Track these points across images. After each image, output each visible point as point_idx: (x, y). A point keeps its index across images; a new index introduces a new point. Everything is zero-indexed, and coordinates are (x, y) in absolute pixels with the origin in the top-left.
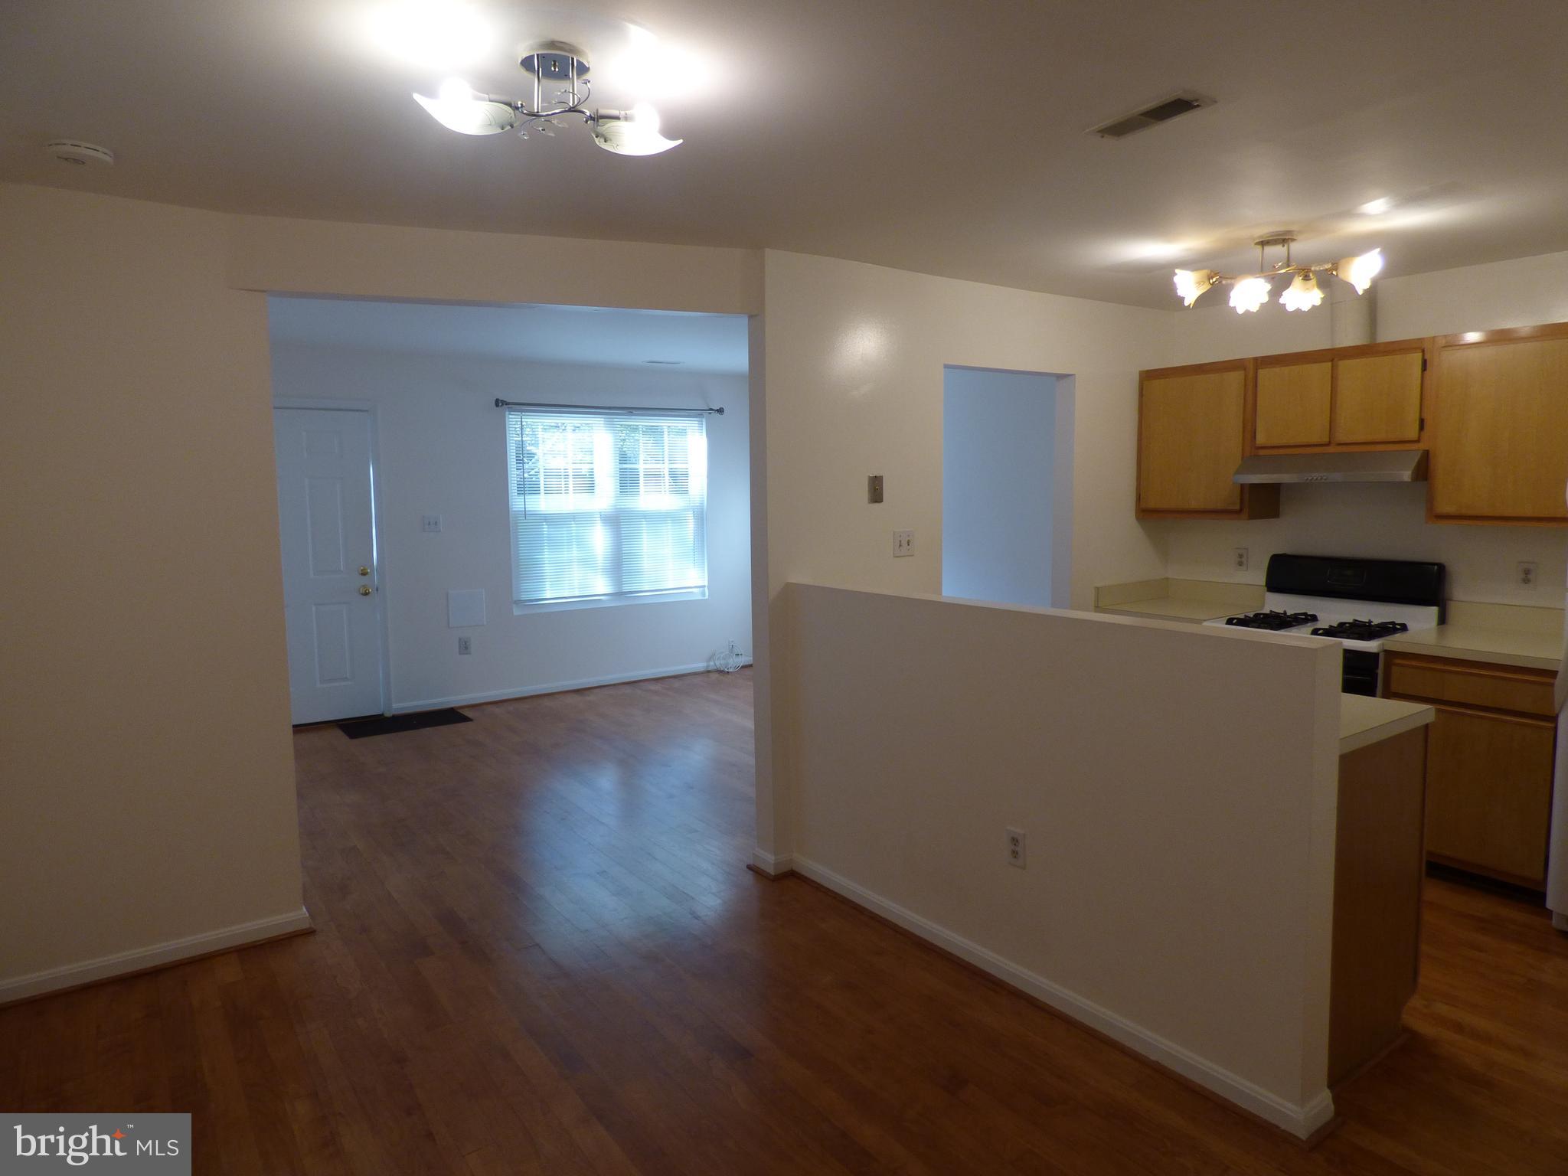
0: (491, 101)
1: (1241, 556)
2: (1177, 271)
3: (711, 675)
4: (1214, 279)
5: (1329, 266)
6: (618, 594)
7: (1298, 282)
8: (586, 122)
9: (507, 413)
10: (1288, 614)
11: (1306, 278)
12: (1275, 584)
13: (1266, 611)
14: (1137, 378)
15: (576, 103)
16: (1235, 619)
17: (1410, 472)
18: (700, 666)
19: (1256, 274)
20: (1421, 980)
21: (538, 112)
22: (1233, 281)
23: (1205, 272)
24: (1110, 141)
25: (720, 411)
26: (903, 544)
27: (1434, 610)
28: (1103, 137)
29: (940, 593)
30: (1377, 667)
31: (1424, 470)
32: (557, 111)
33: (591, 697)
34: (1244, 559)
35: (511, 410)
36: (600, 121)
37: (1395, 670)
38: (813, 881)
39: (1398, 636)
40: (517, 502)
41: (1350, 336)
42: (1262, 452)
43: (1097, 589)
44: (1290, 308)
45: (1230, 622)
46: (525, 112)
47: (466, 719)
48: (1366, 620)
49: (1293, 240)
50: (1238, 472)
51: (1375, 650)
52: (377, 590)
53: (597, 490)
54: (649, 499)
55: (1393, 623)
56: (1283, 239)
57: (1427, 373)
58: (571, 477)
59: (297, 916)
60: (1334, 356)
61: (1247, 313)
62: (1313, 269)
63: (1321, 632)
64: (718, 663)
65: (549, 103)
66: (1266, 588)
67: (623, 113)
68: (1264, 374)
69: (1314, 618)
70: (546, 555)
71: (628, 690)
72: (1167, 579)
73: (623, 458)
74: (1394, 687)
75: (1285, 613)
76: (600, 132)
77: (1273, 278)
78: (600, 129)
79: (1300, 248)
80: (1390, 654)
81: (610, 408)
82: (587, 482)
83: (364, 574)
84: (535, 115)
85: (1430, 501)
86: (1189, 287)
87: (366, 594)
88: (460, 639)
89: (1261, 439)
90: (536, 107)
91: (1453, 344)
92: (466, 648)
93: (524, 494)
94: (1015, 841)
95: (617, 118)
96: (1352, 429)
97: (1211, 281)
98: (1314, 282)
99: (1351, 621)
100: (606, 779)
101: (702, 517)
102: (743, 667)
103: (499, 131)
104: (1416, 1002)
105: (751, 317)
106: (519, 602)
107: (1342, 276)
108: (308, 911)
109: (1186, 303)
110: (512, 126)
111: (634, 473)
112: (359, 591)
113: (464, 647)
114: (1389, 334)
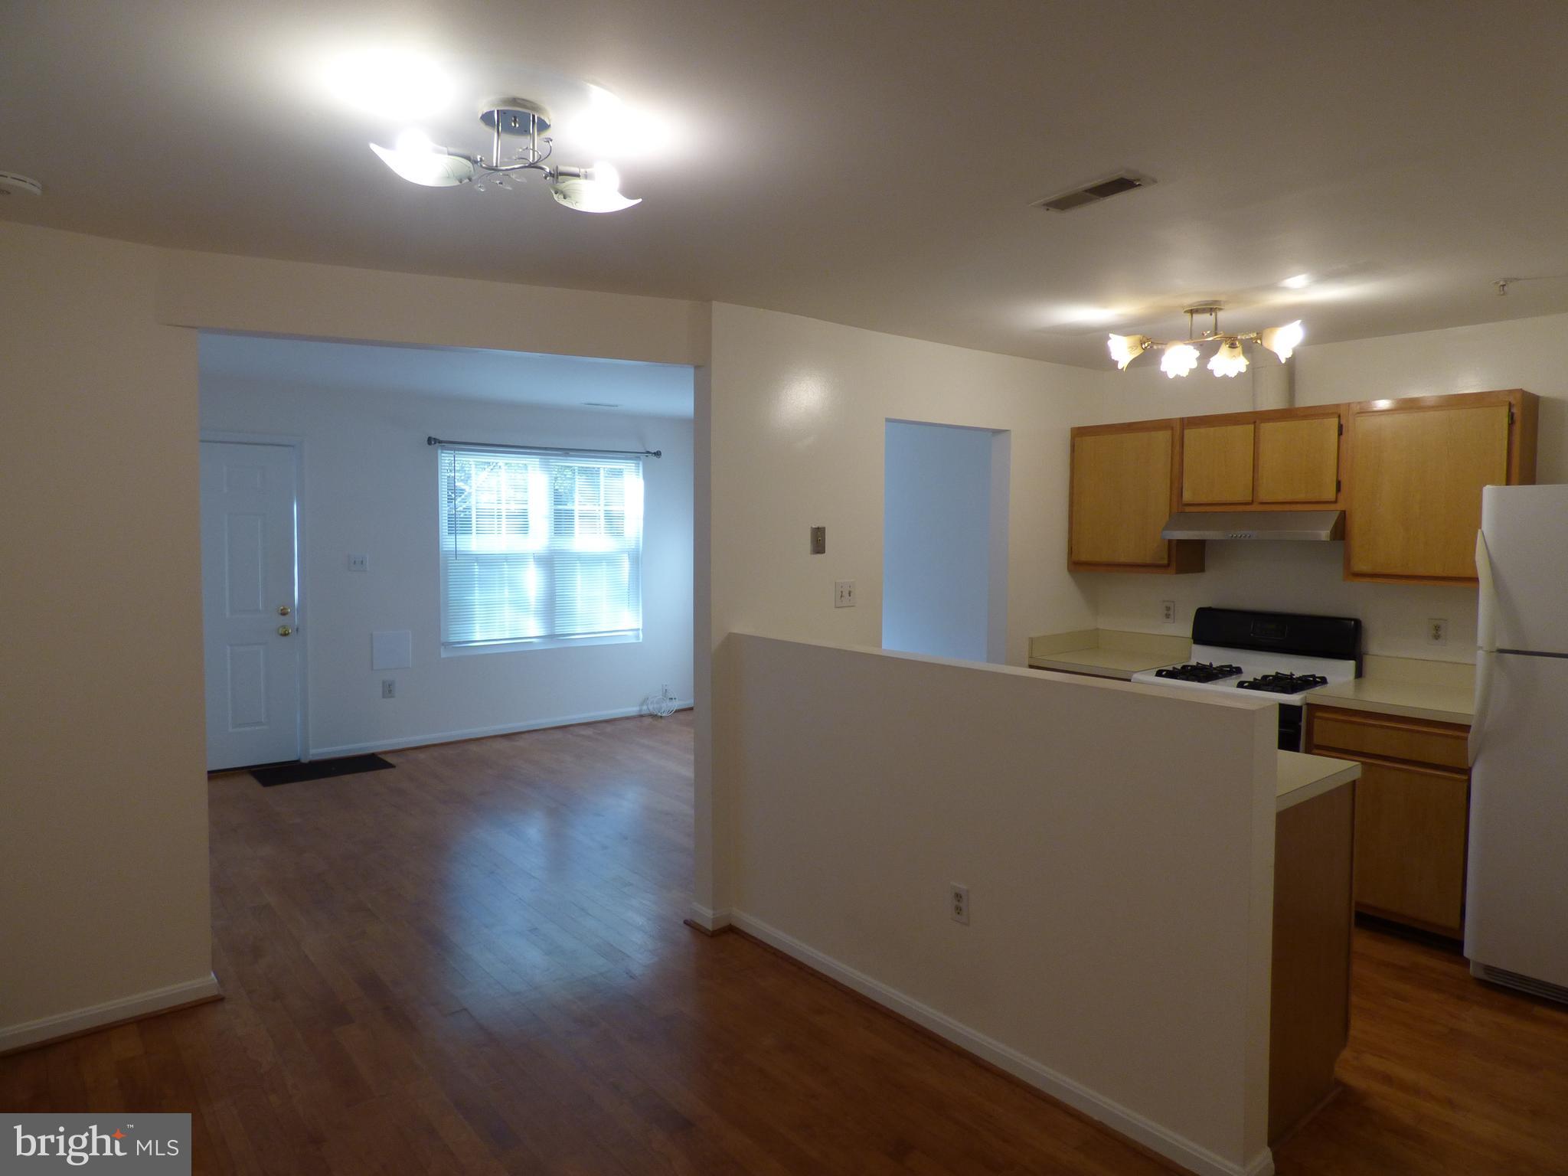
0: (449, 154)
1: (1168, 609)
2: (1111, 335)
3: (644, 718)
4: (1146, 345)
5: (1254, 335)
6: (551, 637)
7: (1224, 349)
8: (546, 178)
9: (439, 451)
10: (1214, 666)
11: (1233, 346)
12: (1201, 636)
13: (1193, 662)
14: (1068, 435)
15: (536, 160)
16: (1165, 670)
17: (1329, 532)
18: (632, 710)
19: (1185, 341)
20: (1352, 1032)
21: (497, 166)
22: (1164, 346)
23: (1138, 337)
24: (1054, 213)
25: (658, 454)
26: (845, 595)
27: (1352, 664)
28: (1048, 209)
29: (880, 646)
30: (1300, 720)
31: (1341, 531)
32: (516, 166)
33: (520, 743)
34: (1171, 612)
35: (444, 448)
36: (560, 177)
37: (1317, 723)
38: (753, 937)
39: (1318, 690)
40: (447, 542)
41: (1270, 400)
42: (1187, 509)
43: (1032, 640)
44: (1218, 374)
45: (1159, 674)
46: (484, 165)
47: (390, 766)
48: (1287, 673)
49: (1220, 309)
50: (1167, 527)
51: (1298, 704)
52: (297, 630)
53: (530, 530)
54: (584, 540)
55: (1313, 676)
56: (1211, 308)
57: (1342, 437)
58: (504, 517)
59: (205, 983)
60: (1256, 419)
61: (1178, 377)
62: (1239, 337)
63: (1246, 684)
64: (650, 708)
65: (510, 158)
66: (1192, 641)
67: (582, 170)
68: (1189, 434)
69: (1238, 671)
70: (477, 596)
71: (559, 735)
72: (1097, 629)
73: (558, 498)
74: (1317, 739)
75: (1211, 665)
76: (560, 189)
77: (1201, 345)
78: (561, 186)
79: (1225, 316)
80: (1313, 708)
81: (546, 449)
82: (521, 522)
83: (284, 613)
84: (493, 169)
85: (1347, 560)
86: (1122, 351)
87: (285, 635)
88: (384, 682)
89: (1187, 496)
90: (495, 161)
91: (1366, 412)
92: (390, 691)
93: (456, 534)
94: (958, 896)
95: (577, 176)
96: (1273, 489)
97: (1143, 346)
98: (1239, 350)
99: (1274, 674)
100: (534, 829)
101: (637, 559)
102: (677, 711)
103: (457, 183)
104: (1346, 1054)
105: (697, 368)
106: (448, 645)
107: (1265, 345)
108: (217, 978)
109: (1120, 367)
110: (470, 180)
111: (570, 514)
112: (278, 629)
113: (388, 690)
114: (1306, 399)
